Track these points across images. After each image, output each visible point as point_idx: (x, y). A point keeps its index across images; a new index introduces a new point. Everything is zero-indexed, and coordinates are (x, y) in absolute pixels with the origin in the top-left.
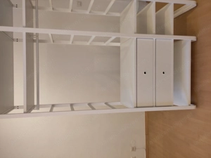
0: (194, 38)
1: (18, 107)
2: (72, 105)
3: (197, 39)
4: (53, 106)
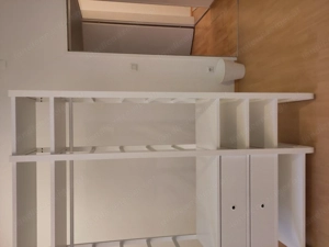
3: (315, 150)
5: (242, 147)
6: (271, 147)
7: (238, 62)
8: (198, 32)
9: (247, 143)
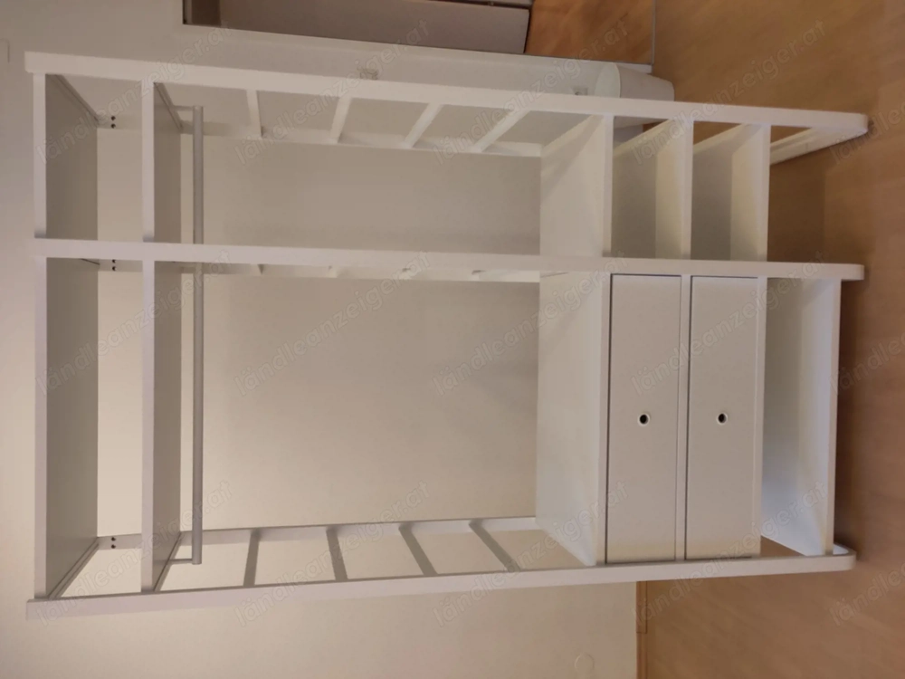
0: (852, 272)
1: (113, 542)
2: (333, 532)
3: (867, 272)
4: (257, 535)
5: (671, 253)
6: (748, 256)
7: (654, 74)
8: (541, 18)
9: (685, 243)
